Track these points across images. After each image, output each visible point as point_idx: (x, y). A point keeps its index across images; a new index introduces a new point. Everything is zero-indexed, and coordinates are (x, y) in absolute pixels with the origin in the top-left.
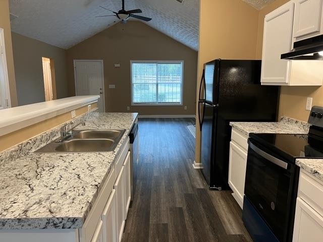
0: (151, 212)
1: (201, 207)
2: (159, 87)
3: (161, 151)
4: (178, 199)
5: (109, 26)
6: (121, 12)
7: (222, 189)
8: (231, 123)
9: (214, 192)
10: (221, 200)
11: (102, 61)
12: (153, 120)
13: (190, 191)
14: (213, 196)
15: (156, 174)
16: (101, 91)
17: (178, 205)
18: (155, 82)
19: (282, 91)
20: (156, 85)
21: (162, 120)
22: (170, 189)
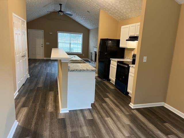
2: (71, 45)
6: (60, 11)
7: (107, 81)
8: (111, 59)
11: (43, 31)
16: (42, 45)
18: (69, 42)
19: (125, 49)
20: (69, 44)
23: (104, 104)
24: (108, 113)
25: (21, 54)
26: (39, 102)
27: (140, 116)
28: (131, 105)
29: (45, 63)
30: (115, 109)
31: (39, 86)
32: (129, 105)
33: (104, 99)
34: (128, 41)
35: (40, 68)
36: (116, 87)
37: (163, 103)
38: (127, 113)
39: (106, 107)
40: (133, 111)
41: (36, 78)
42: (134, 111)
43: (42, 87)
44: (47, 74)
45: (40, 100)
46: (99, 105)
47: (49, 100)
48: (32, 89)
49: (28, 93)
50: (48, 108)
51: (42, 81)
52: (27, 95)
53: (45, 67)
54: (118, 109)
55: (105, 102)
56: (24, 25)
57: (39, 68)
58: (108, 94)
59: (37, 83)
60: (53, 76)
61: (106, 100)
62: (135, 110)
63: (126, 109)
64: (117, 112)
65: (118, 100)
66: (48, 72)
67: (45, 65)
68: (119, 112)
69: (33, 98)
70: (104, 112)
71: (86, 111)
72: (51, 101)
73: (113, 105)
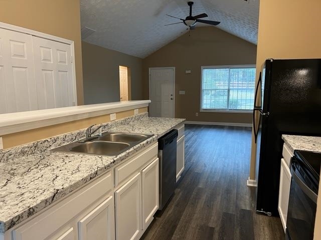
0: (178, 226)
1: (238, 231)
2: (231, 93)
3: (217, 162)
4: (214, 218)
5: (182, 34)
6: (188, 18)
9: (261, 217)
10: (266, 228)
11: (174, 68)
12: (222, 127)
13: (232, 210)
14: (258, 222)
15: (201, 186)
16: (172, 97)
17: (211, 225)
18: (227, 88)
20: (227, 91)
21: (231, 128)
22: (209, 205)
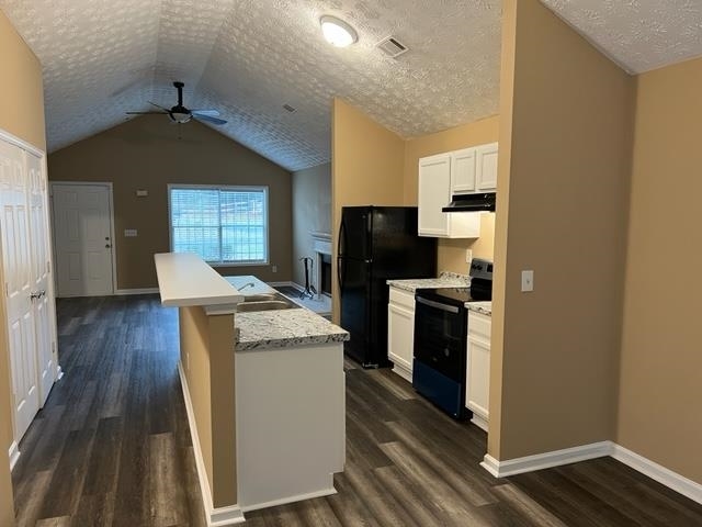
2: (224, 232)
6: (176, 110)
7: (379, 367)
8: (389, 282)
9: (371, 371)
11: (111, 184)
16: (109, 242)
18: (216, 223)
19: (440, 242)
23: (382, 471)
24: (404, 507)
25: (27, 286)
26: (115, 487)
27: (533, 507)
28: (488, 462)
29: (121, 313)
30: (431, 486)
31: (109, 415)
32: (482, 464)
33: (381, 446)
34: (448, 213)
35: (106, 336)
36: (418, 393)
37: (608, 443)
38: (481, 502)
39: (395, 482)
40: (498, 488)
41: (91, 379)
42: (505, 489)
43: (118, 419)
44: (136, 356)
45: (117, 477)
46: (366, 475)
47: (155, 472)
48: (76, 432)
49: (62, 448)
50: (153, 510)
51: (119, 391)
52: (56, 460)
53: (124, 329)
54: (441, 486)
55: (387, 461)
56: (38, 169)
57: (102, 335)
58: (390, 424)
59: (97, 403)
60: (160, 367)
61: (387, 454)
62: (506, 486)
63: (473, 485)
64: (439, 497)
65: (436, 445)
66: (139, 347)
67: (124, 322)
68: (450, 499)
69: (85, 468)
70: (391, 507)
71: (315, 507)
72: (164, 478)
73: (419, 469)
